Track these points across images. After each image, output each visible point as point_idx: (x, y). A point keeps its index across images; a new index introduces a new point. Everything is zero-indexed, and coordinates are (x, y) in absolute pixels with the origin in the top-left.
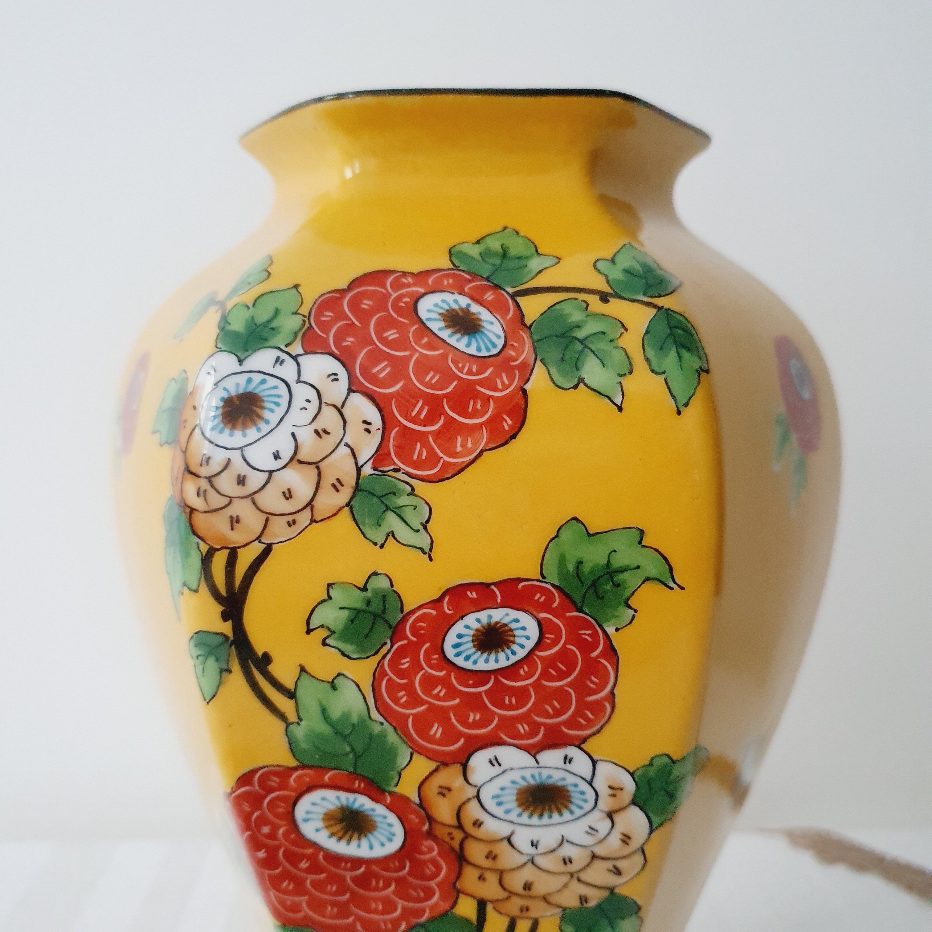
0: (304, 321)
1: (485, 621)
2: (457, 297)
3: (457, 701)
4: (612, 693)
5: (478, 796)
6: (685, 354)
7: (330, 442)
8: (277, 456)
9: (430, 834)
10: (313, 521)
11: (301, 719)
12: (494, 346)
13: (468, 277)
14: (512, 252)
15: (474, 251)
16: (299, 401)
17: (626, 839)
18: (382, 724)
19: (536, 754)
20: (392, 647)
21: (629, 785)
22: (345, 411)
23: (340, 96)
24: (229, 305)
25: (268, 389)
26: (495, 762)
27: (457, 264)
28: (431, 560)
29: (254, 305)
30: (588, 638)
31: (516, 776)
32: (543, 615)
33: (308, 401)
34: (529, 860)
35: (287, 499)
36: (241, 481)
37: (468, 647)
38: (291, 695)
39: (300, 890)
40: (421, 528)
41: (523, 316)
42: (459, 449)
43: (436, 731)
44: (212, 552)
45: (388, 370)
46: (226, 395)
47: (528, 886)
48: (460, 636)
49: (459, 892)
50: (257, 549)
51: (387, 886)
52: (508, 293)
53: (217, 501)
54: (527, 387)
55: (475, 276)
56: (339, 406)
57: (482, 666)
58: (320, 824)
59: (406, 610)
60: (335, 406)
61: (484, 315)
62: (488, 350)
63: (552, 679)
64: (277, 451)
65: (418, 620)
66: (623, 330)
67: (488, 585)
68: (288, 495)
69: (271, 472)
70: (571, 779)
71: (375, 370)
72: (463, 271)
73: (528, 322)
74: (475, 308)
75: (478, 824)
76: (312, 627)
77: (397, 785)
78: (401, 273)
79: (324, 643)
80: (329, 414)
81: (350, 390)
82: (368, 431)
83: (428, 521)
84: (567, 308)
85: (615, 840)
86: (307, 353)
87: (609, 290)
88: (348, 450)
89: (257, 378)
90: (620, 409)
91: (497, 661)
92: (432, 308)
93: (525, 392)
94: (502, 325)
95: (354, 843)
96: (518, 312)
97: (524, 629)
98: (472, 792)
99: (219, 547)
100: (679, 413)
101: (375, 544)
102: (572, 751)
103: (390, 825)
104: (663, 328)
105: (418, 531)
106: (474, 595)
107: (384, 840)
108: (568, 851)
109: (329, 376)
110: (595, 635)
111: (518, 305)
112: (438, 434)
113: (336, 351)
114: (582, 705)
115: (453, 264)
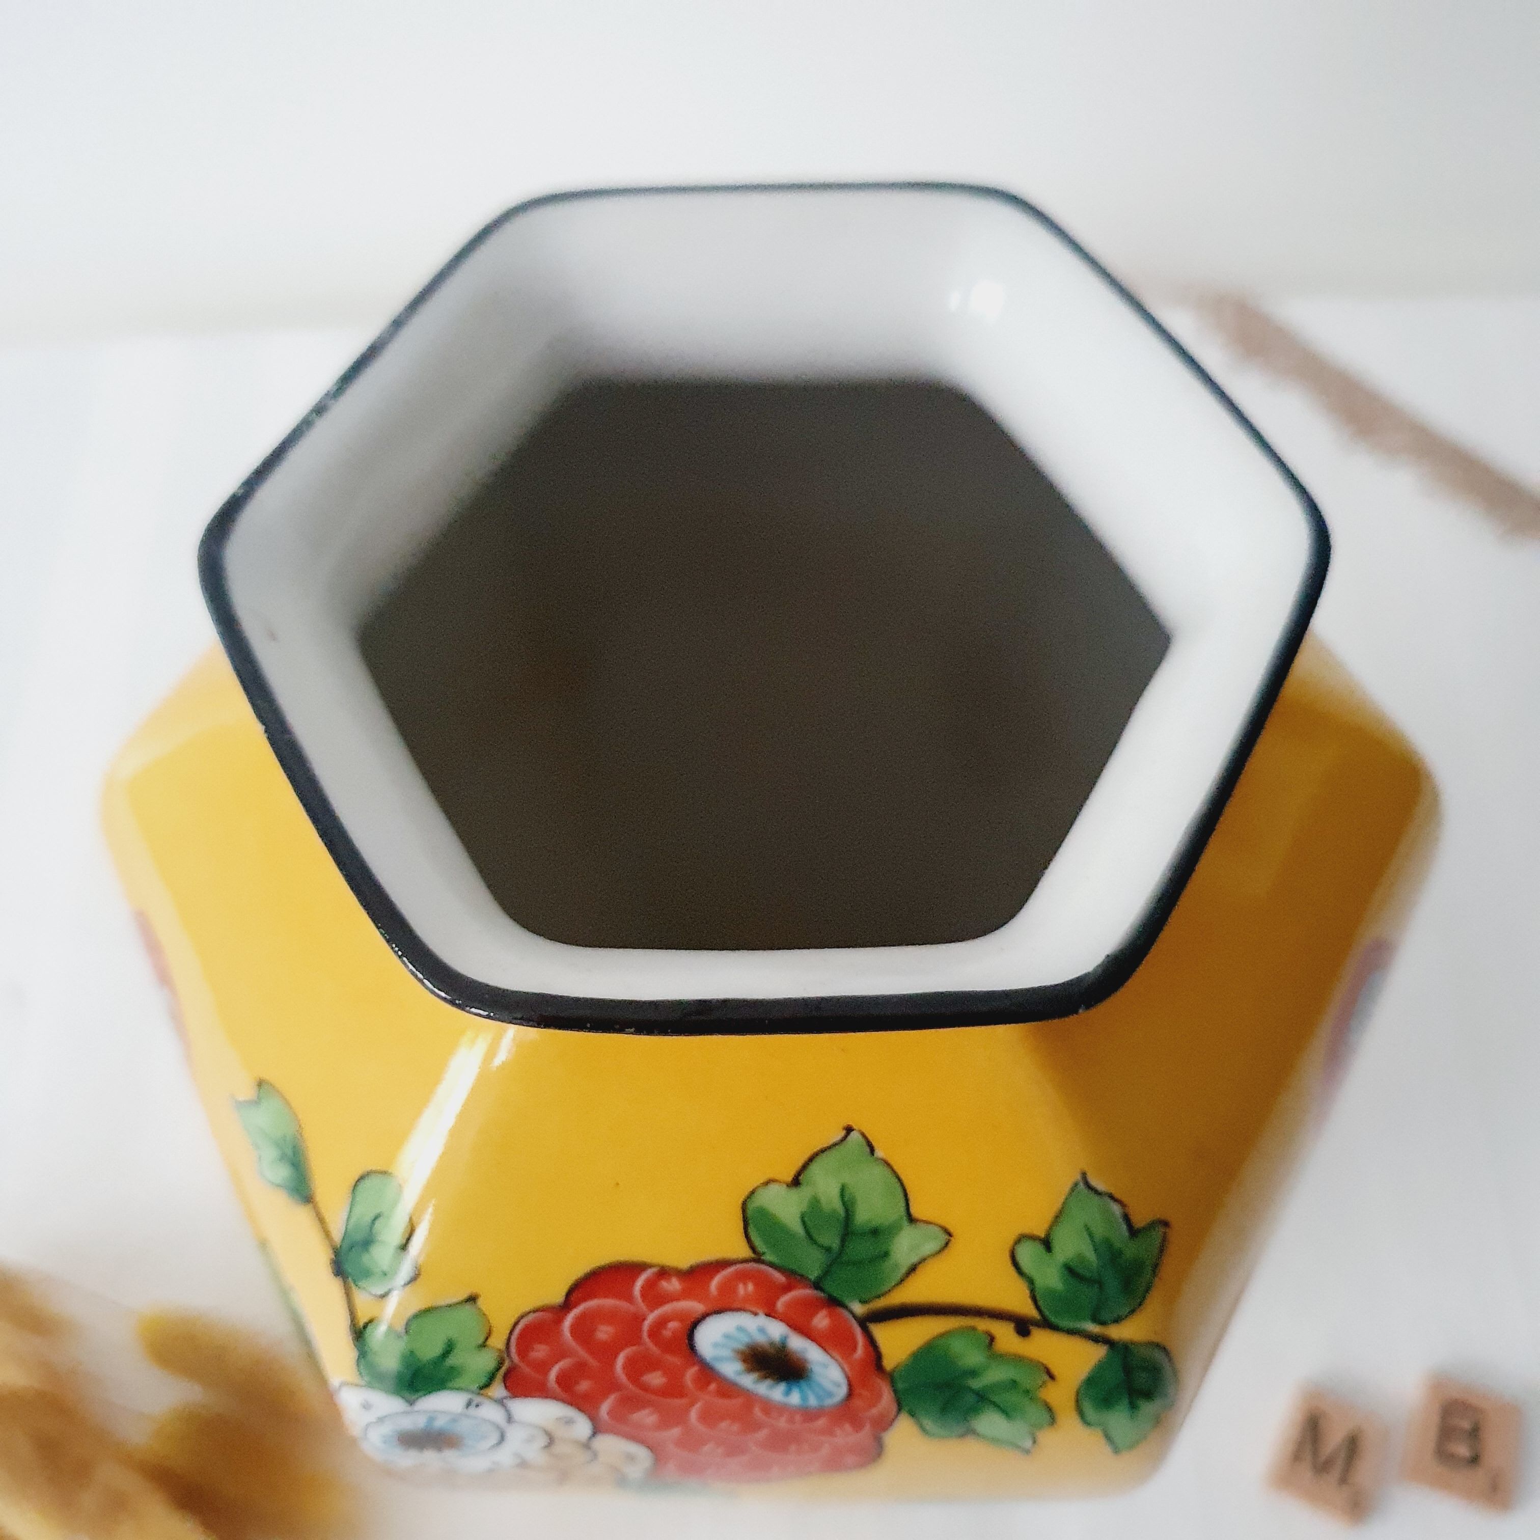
0: (500, 1358)
2: (762, 1320)
6: (1141, 1401)
7: (575, 1460)
12: (831, 1394)
13: (781, 1278)
14: (861, 1213)
15: (790, 1211)
16: (516, 1436)
22: (593, 1445)
25: (463, 1427)
27: (759, 1245)
29: (407, 1332)
33: (531, 1436)
41: (879, 1355)
42: (775, 1470)
52: (854, 1316)
54: (883, 1435)
55: (794, 1278)
56: (583, 1442)
60: (576, 1441)
61: (814, 1352)
62: (820, 1398)
66: (1046, 1377)
71: (636, 1417)
72: (771, 1265)
73: (889, 1363)
74: (798, 1344)
78: (657, 1269)
81: (597, 1431)
82: (632, 1458)
84: (956, 1342)
86: (514, 1395)
87: (1030, 1310)
88: (606, 1465)
89: (444, 1416)
90: (1027, 1452)
92: (722, 1339)
93: (879, 1441)
94: (843, 1369)
96: (871, 1350)
100: (1116, 1454)
109: (558, 1418)
112: (743, 1463)
113: (565, 1397)
115: (753, 1248)
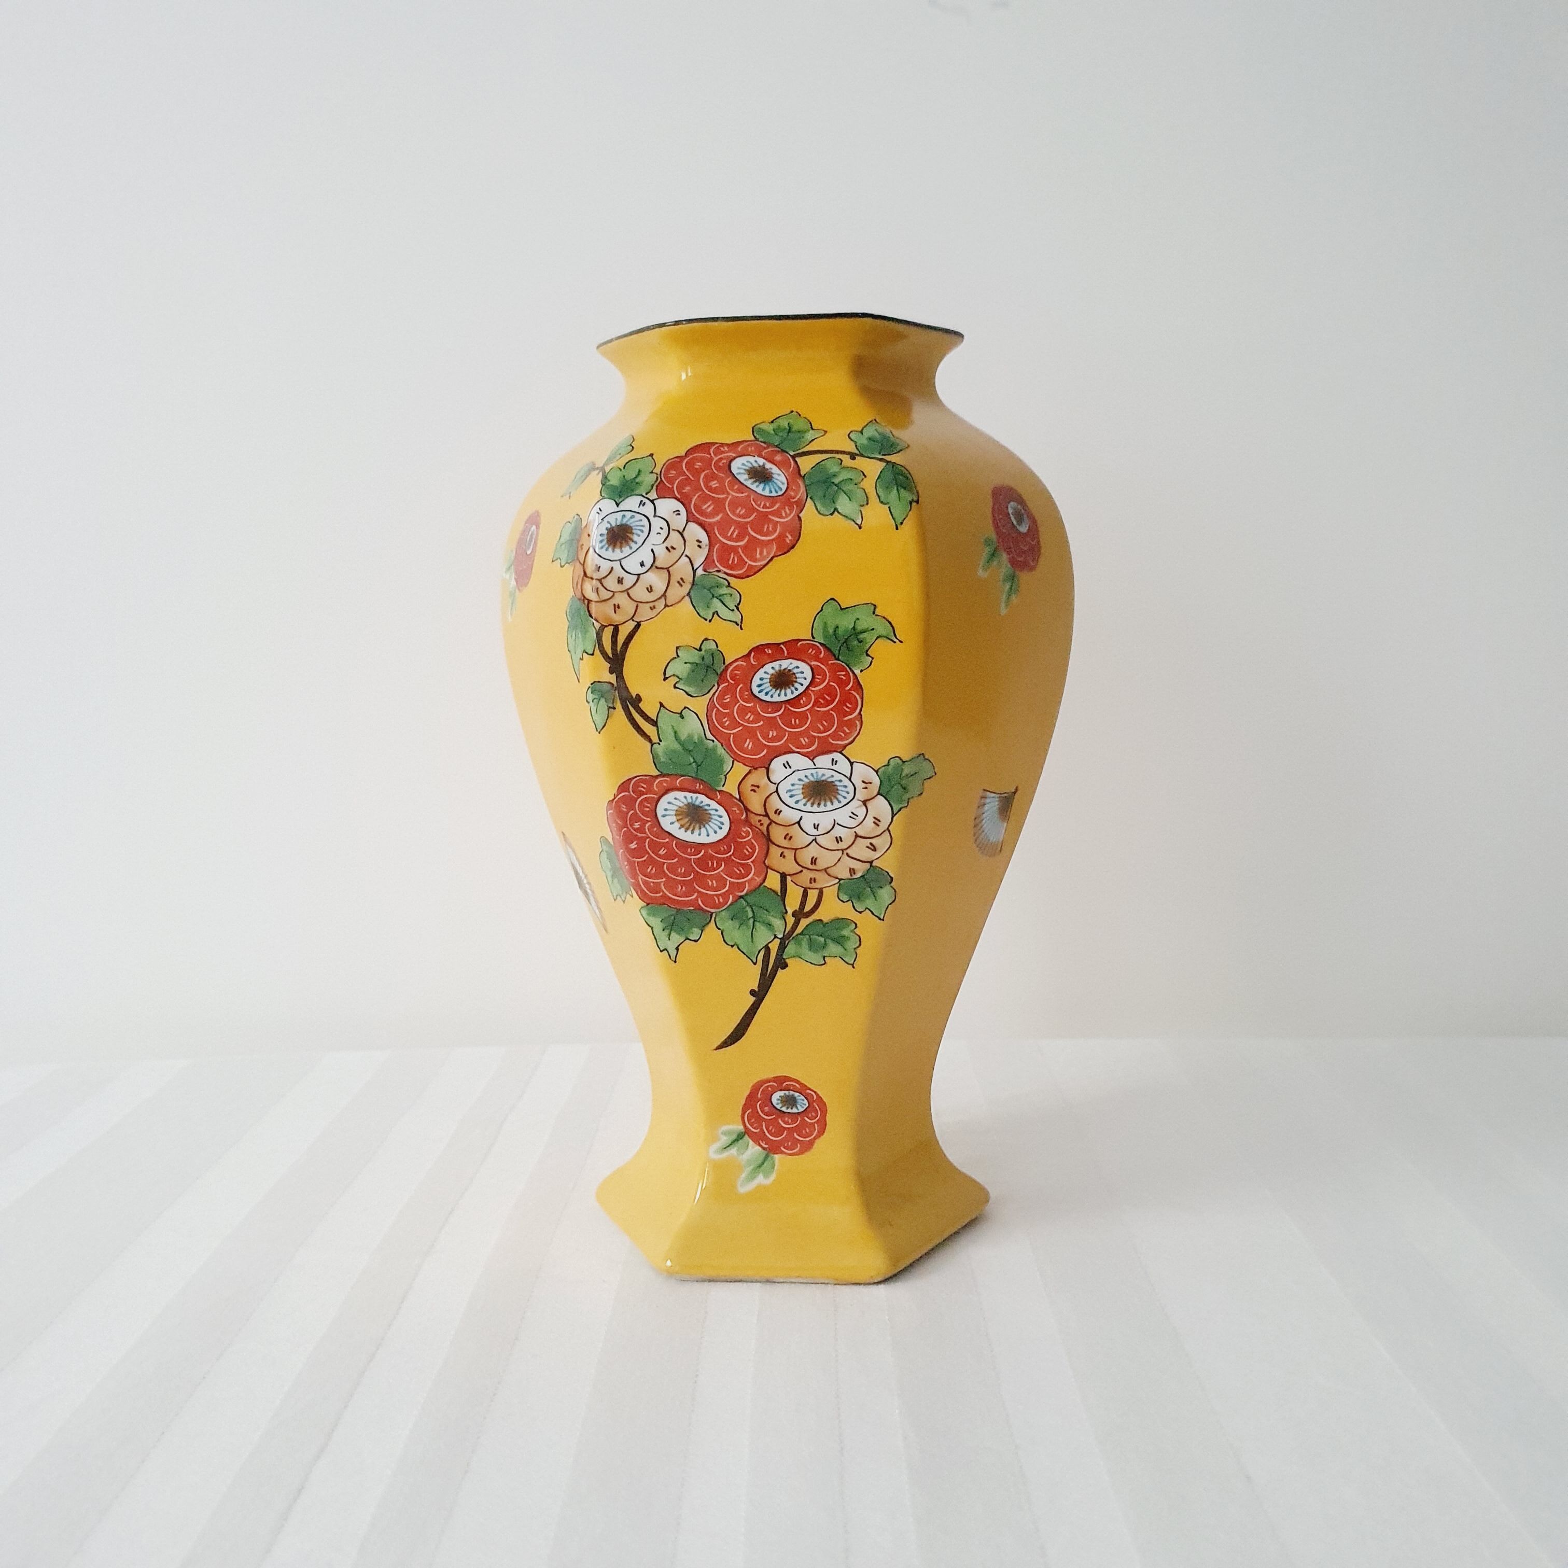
0: (657, 478)
1: (777, 668)
2: (757, 458)
3: (762, 723)
4: (860, 713)
5: (777, 791)
6: (902, 491)
7: (676, 554)
8: (642, 564)
9: (747, 822)
10: (666, 606)
11: (661, 741)
12: (781, 489)
13: (765, 446)
14: (795, 428)
15: (770, 428)
16: (655, 529)
17: (877, 821)
18: (713, 741)
19: (814, 758)
20: (718, 688)
21: (876, 781)
22: (685, 534)
23: (677, 323)
24: (607, 469)
25: (637, 521)
26: (787, 765)
27: (757, 437)
28: (742, 629)
29: (624, 467)
30: (844, 678)
31: (801, 775)
32: (813, 663)
33: (661, 528)
34: (813, 840)
35: (650, 592)
36: (620, 581)
37: (767, 686)
38: (654, 723)
39: (660, 873)
40: (735, 608)
41: (799, 470)
42: (758, 556)
43: (748, 744)
44: (603, 627)
45: (712, 507)
46: (609, 526)
47: (814, 861)
48: (761, 679)
49: (768, 867)
50: (631, 625)
51: (719, 866)
52: (790, 455)
53: (605, 595)
54: (801, 515)
55: (769, 445)
56: (681, 531)
57: (776, 699)
58: (674, 819)
59: (727, 663)
60: (678, 531)
61: (775, 470)
62: (776, 492)
63: (821, 706)
64: (643, 562)
65: (736, 668)
66: (863, 477)
67: (779, 644)
68: (650, 590)
69: (639, 575)
70: (838, 777)
71: (704, 507)
72: (761, 442)
73: (802, 473)
74: (768, 465)
75: (778, 812)
76: (667, 676)
77: (723, 786)
78: (720, 444)
79: (675, 687)
80: (675, 536)
81: (688, 521)
82: (699, 546)
83: (739, 604)
84: (828, 464)
85: (870, 821)
86: (659, 497)
87: (857, 452)
88: (688, 560)
89: (629, 514)
90: (860, 528)
91: (786, 695)
92: (740, 466)
93: (800, 519)
94: (785, 476)
95: (697, 832)
96: (796, 466)
97: (802, 673)
98: (773, 788)
99: (607, 625)
100: (897, 528)
101: (706, 620)
102: (837, 756)
103: (720, 817)
104: (889, 475)
105: (733, 610)
106: (770, 652)
107: (717, 829)
108: (839, 831)
109: (674, 512)
110: (847, 675)
111: (796, 462)
112: (745, 548)
113: (679, 497)
114: (841, 724)
115: (755, 437)
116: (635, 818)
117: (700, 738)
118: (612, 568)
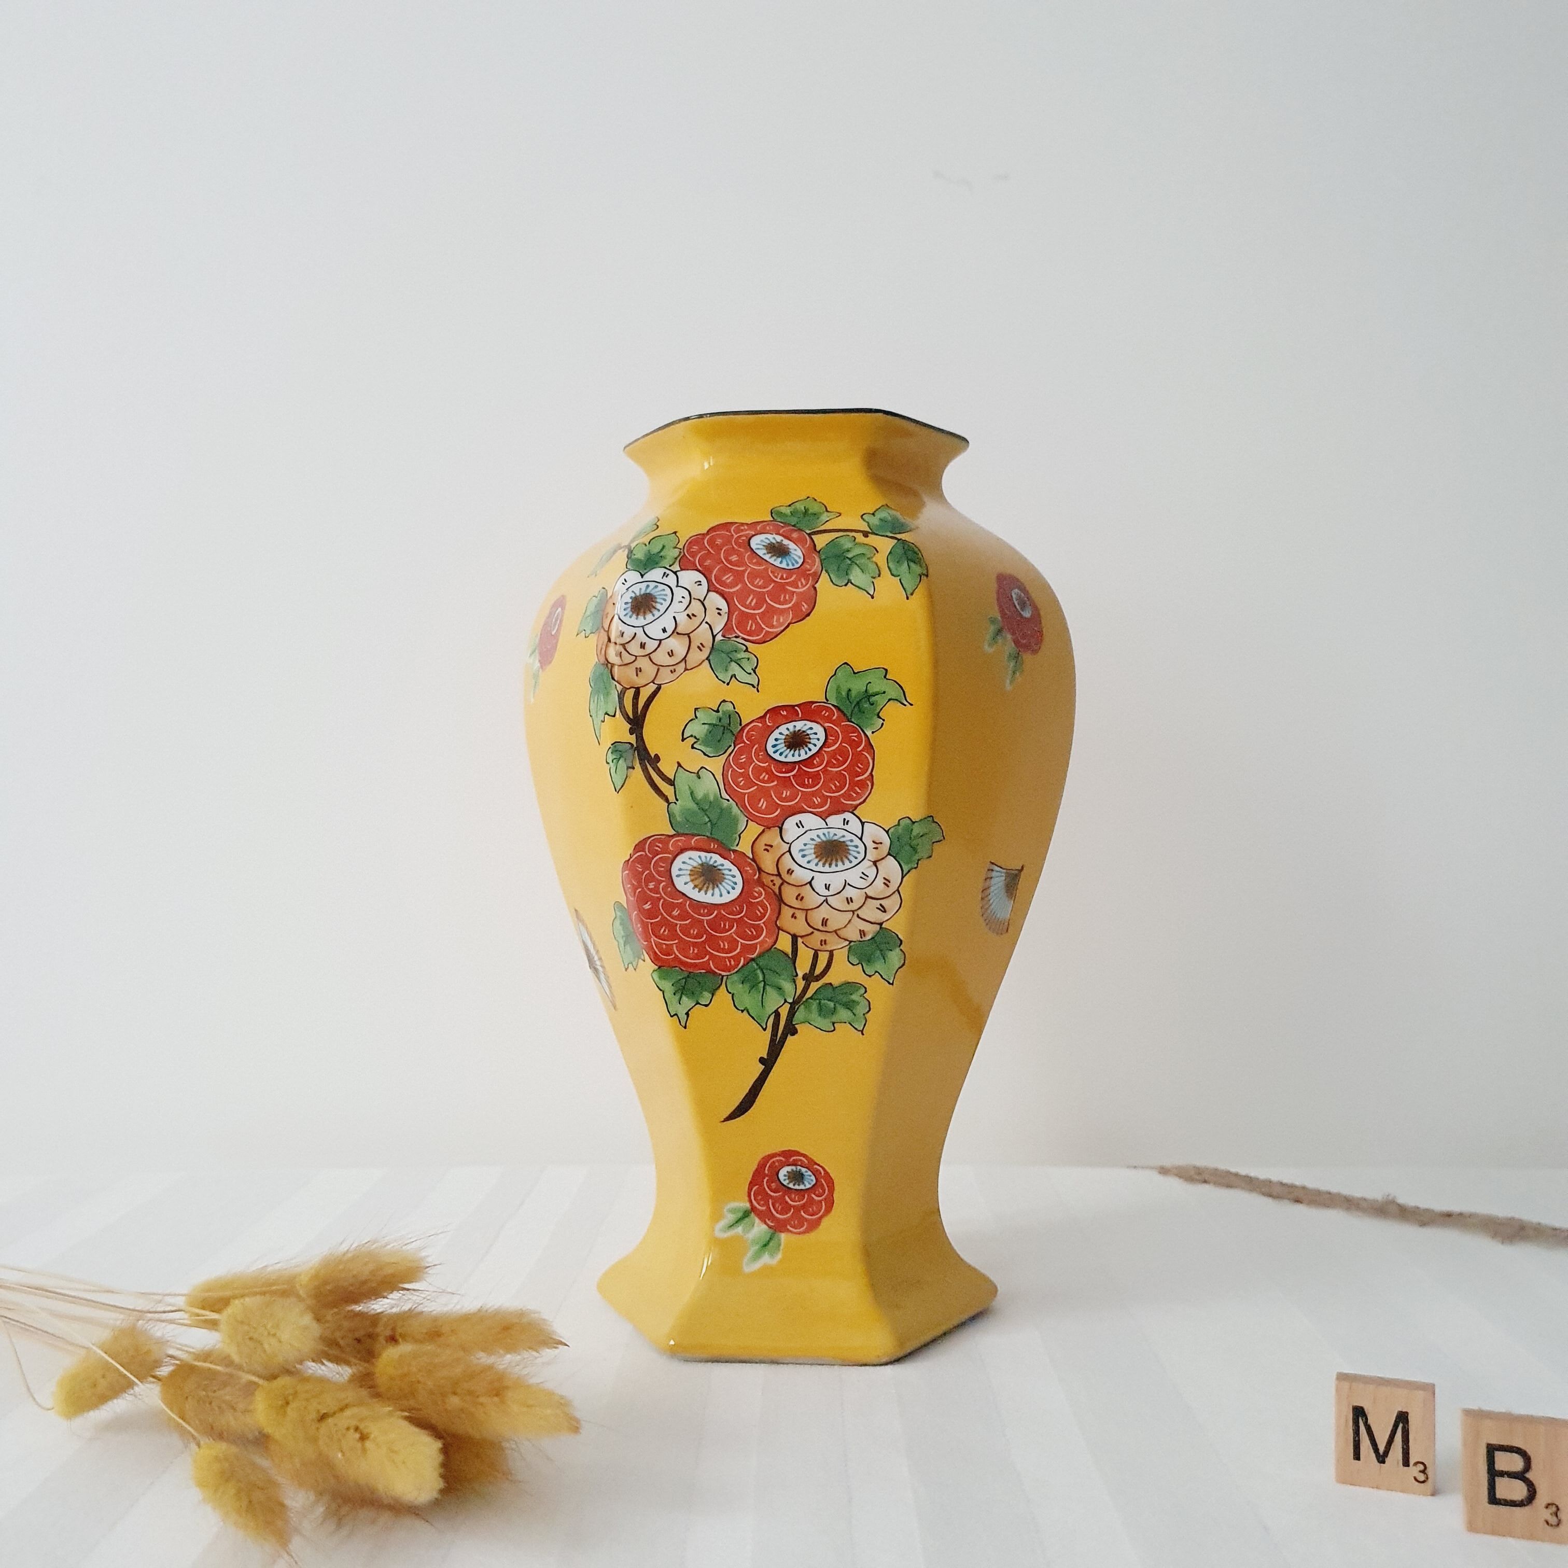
0: (680, 552)
1: (792, 729)
2: (775, 536)
3: (775, 783)
4: (871, 774)
5: (789, 851)
6: (912, 564)
7: (697, 621)
8: (664, 630)
9: (760, 882)
10: (686, 669)
11: (677, 800)
12: (797, 563)
13: (782, 525)
14: (811, 511)
15: (788, 511)
16: (677, 598)
17: (887, 882)
18: (728, 800)
19: (827, 817)
20: (734, 749)
21: (887, 841)
22: (706, 603)
24: (633, 545)
25: (658, 591)
26: (800, 825)
27: (775, 518)
28: (758, 691)
29: (649, 543)
30: (856, 739)
31: (813, 835)
32: (827, 725)
33: (683, 597)
34: (824, 901)
35: (670, 656)
36: (643, 646)
37: (782, 747)
38: (671, 783)
39: (673, 935)
40: (752, 672)
41: (815, 545)
42: (775, 623)
43: (763, 804)
44: (625, 690)
45: (732, 578)
46: (633, 595)
47: (825, 922)
48: (776, 740)
49: (779, 929)
50: (653, 687)
51: (731, 927)
52: (807, 533)
53: (628, 659)
54: (817, 586)
55: (786, 524)
56: (702, 600)
57: (790, 759)
58: (688, 879)
59: (743, 724)
60: (699, 600)
61: (792, 546)
62: (793, 565)
63: (834, 766)
64: (665, 628)
65: (752, 729)
66: (876, 552)
67: (793, 706)
68: (671, 654)
69: (660, 641)
70: (849, 837)
71: (724, 578)
72: (779, 522)
73: (818, 548)
74: (786, 542)
75: (790, 872)
76: (685, 737)
77: (737, 845)
78: (738, 524)
79: (693, 747)
80: (696, 606)
81: (708, 591)
82: (719, 614)
83: (756, 668)
84: (842, 541)
85: (880, 882)
86: (682, 570)
87: (868, 530)
88: (708, 626)
89: (652, 585)
90: (873, 597)
91: (799, 755)
92: (760, 543)
93: (815, 589)
94: (802, 551)
95: (710, 892)
96: (812, 544)
97: (816, 734)
98: (786, 847)
99: (628, 687)
100: (908, 598)
101: (724, 682)
102: (848, 816)
103: (734, 876)
104: (900, 551)
105: (750, 674)
106: (785, 713)
107: (730, 889)
108: (849, 892)
109: (696, 583)
110: (859, 736)
111: (812, 539)
112: (762, 615)
113: (701, 569)
114: (853, 784)
115: (773, 518)
116: (650, 878)
117: (716, 799)
118: (635, 634)
